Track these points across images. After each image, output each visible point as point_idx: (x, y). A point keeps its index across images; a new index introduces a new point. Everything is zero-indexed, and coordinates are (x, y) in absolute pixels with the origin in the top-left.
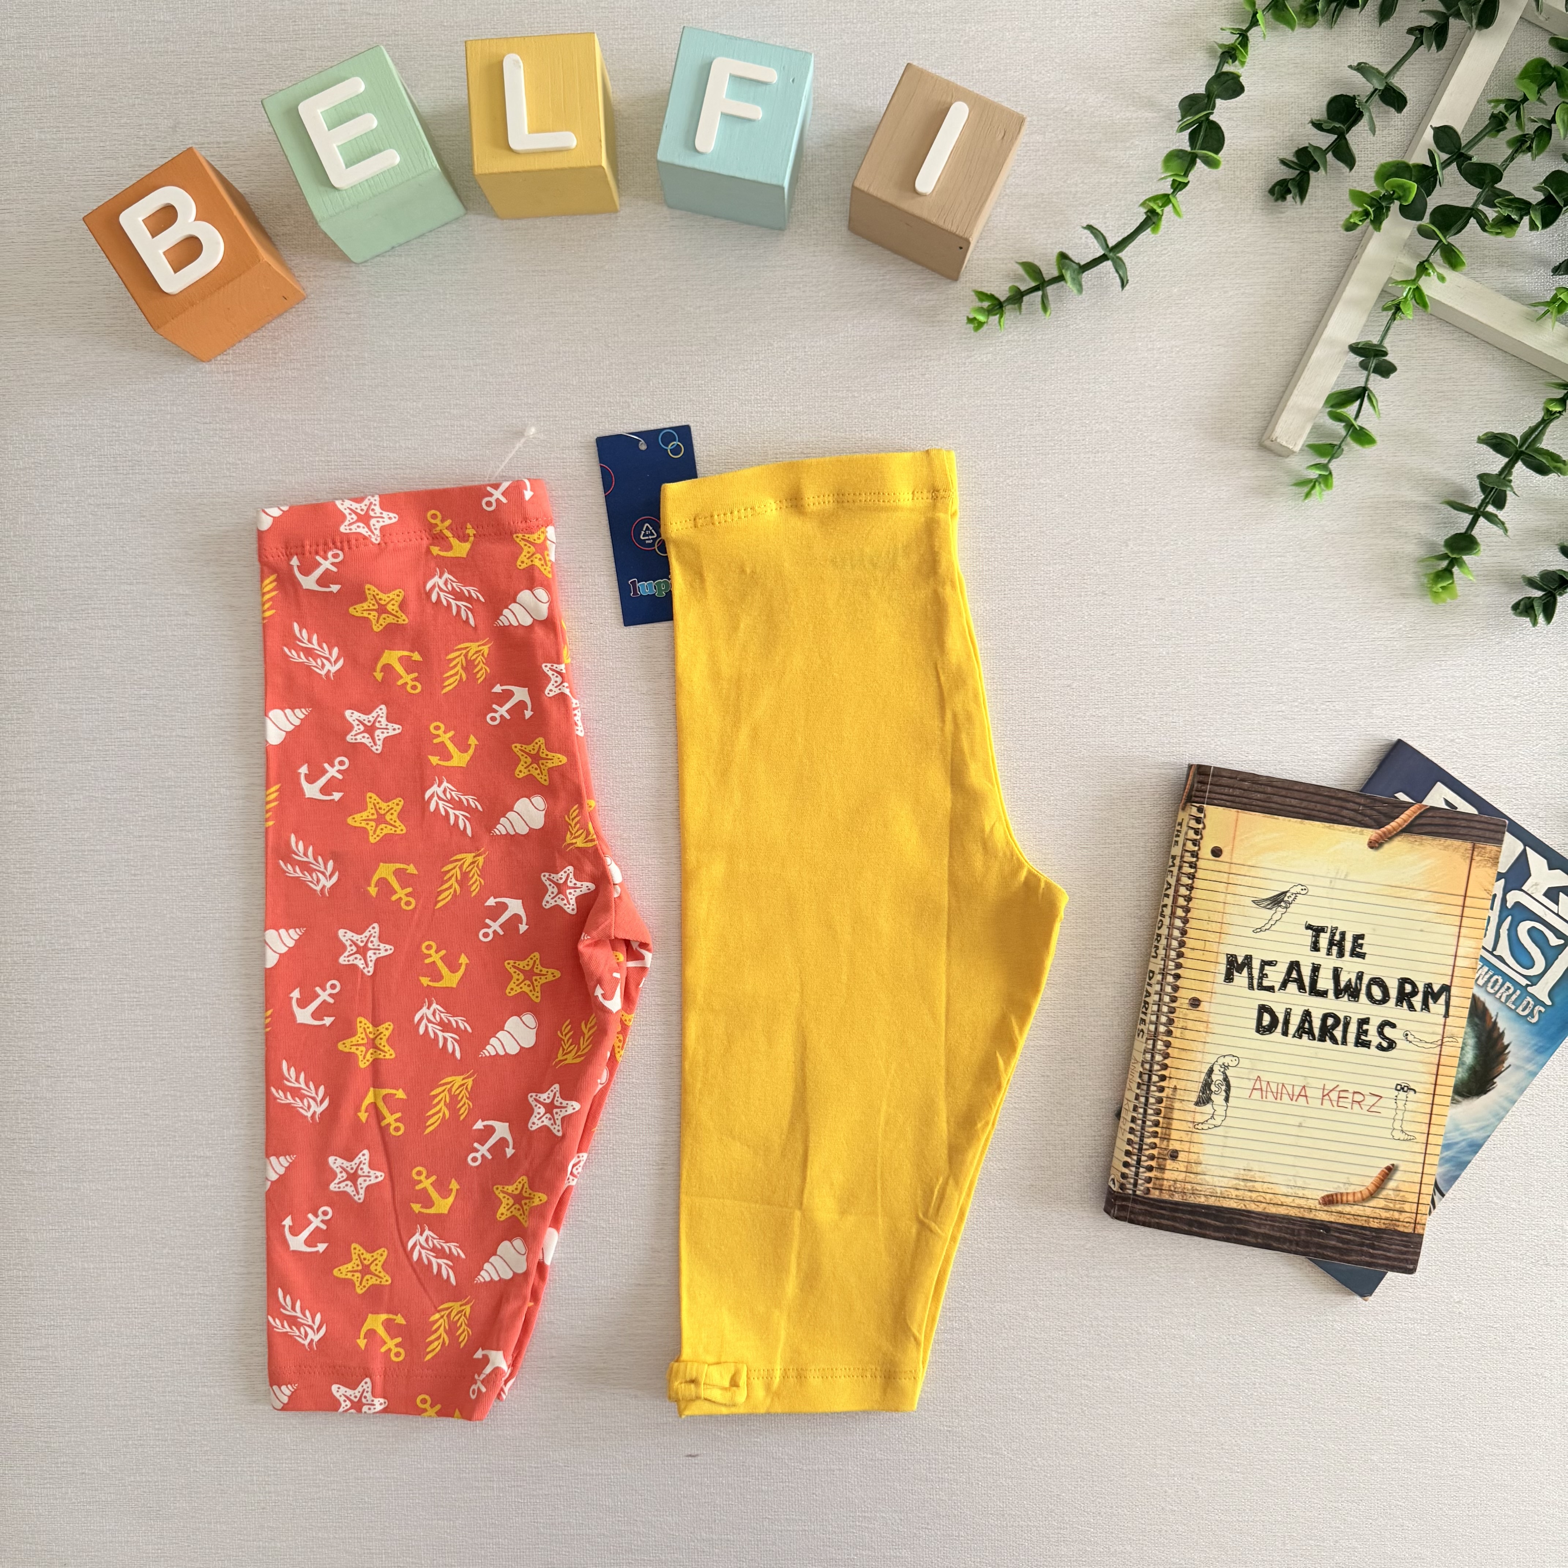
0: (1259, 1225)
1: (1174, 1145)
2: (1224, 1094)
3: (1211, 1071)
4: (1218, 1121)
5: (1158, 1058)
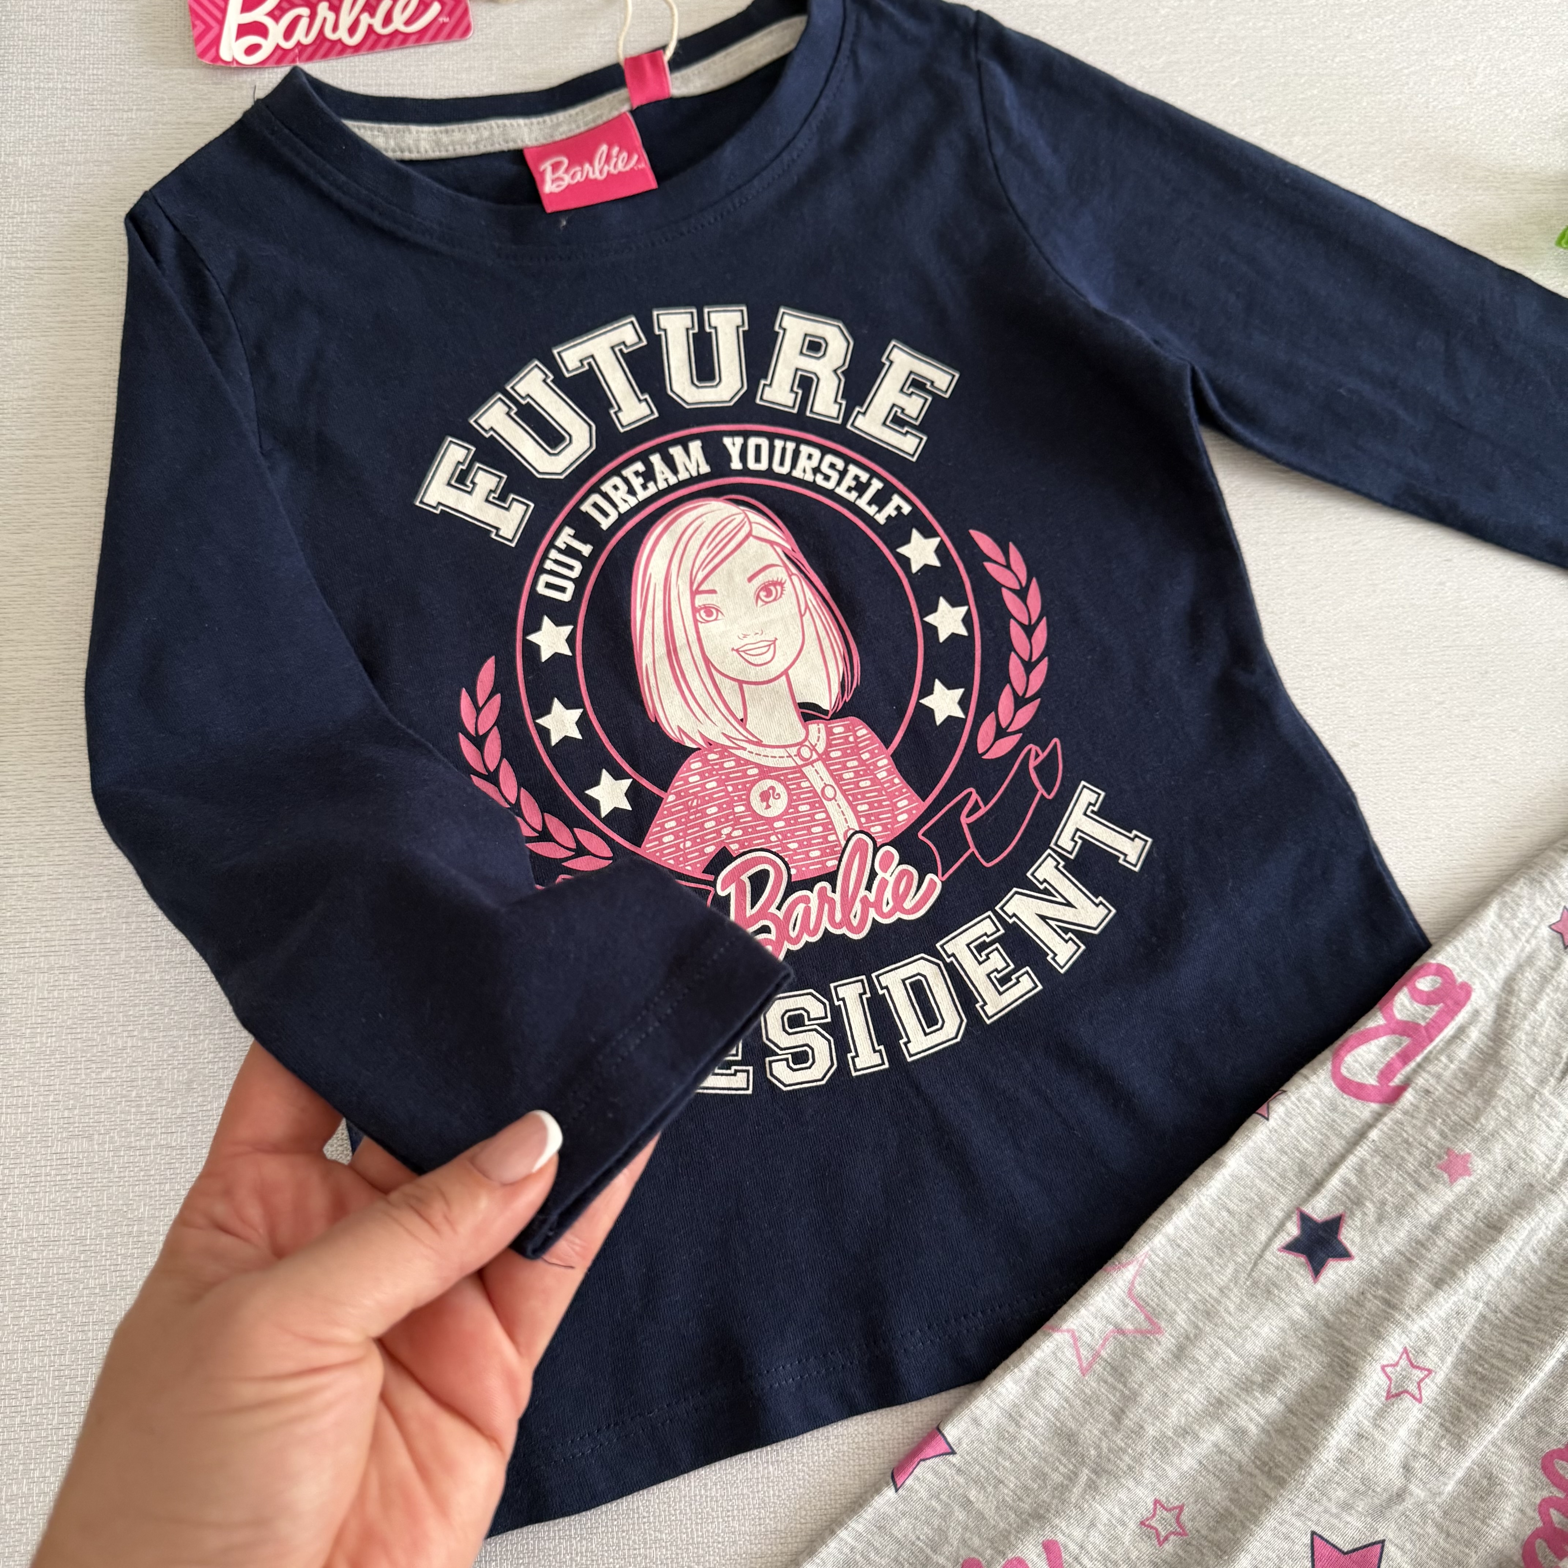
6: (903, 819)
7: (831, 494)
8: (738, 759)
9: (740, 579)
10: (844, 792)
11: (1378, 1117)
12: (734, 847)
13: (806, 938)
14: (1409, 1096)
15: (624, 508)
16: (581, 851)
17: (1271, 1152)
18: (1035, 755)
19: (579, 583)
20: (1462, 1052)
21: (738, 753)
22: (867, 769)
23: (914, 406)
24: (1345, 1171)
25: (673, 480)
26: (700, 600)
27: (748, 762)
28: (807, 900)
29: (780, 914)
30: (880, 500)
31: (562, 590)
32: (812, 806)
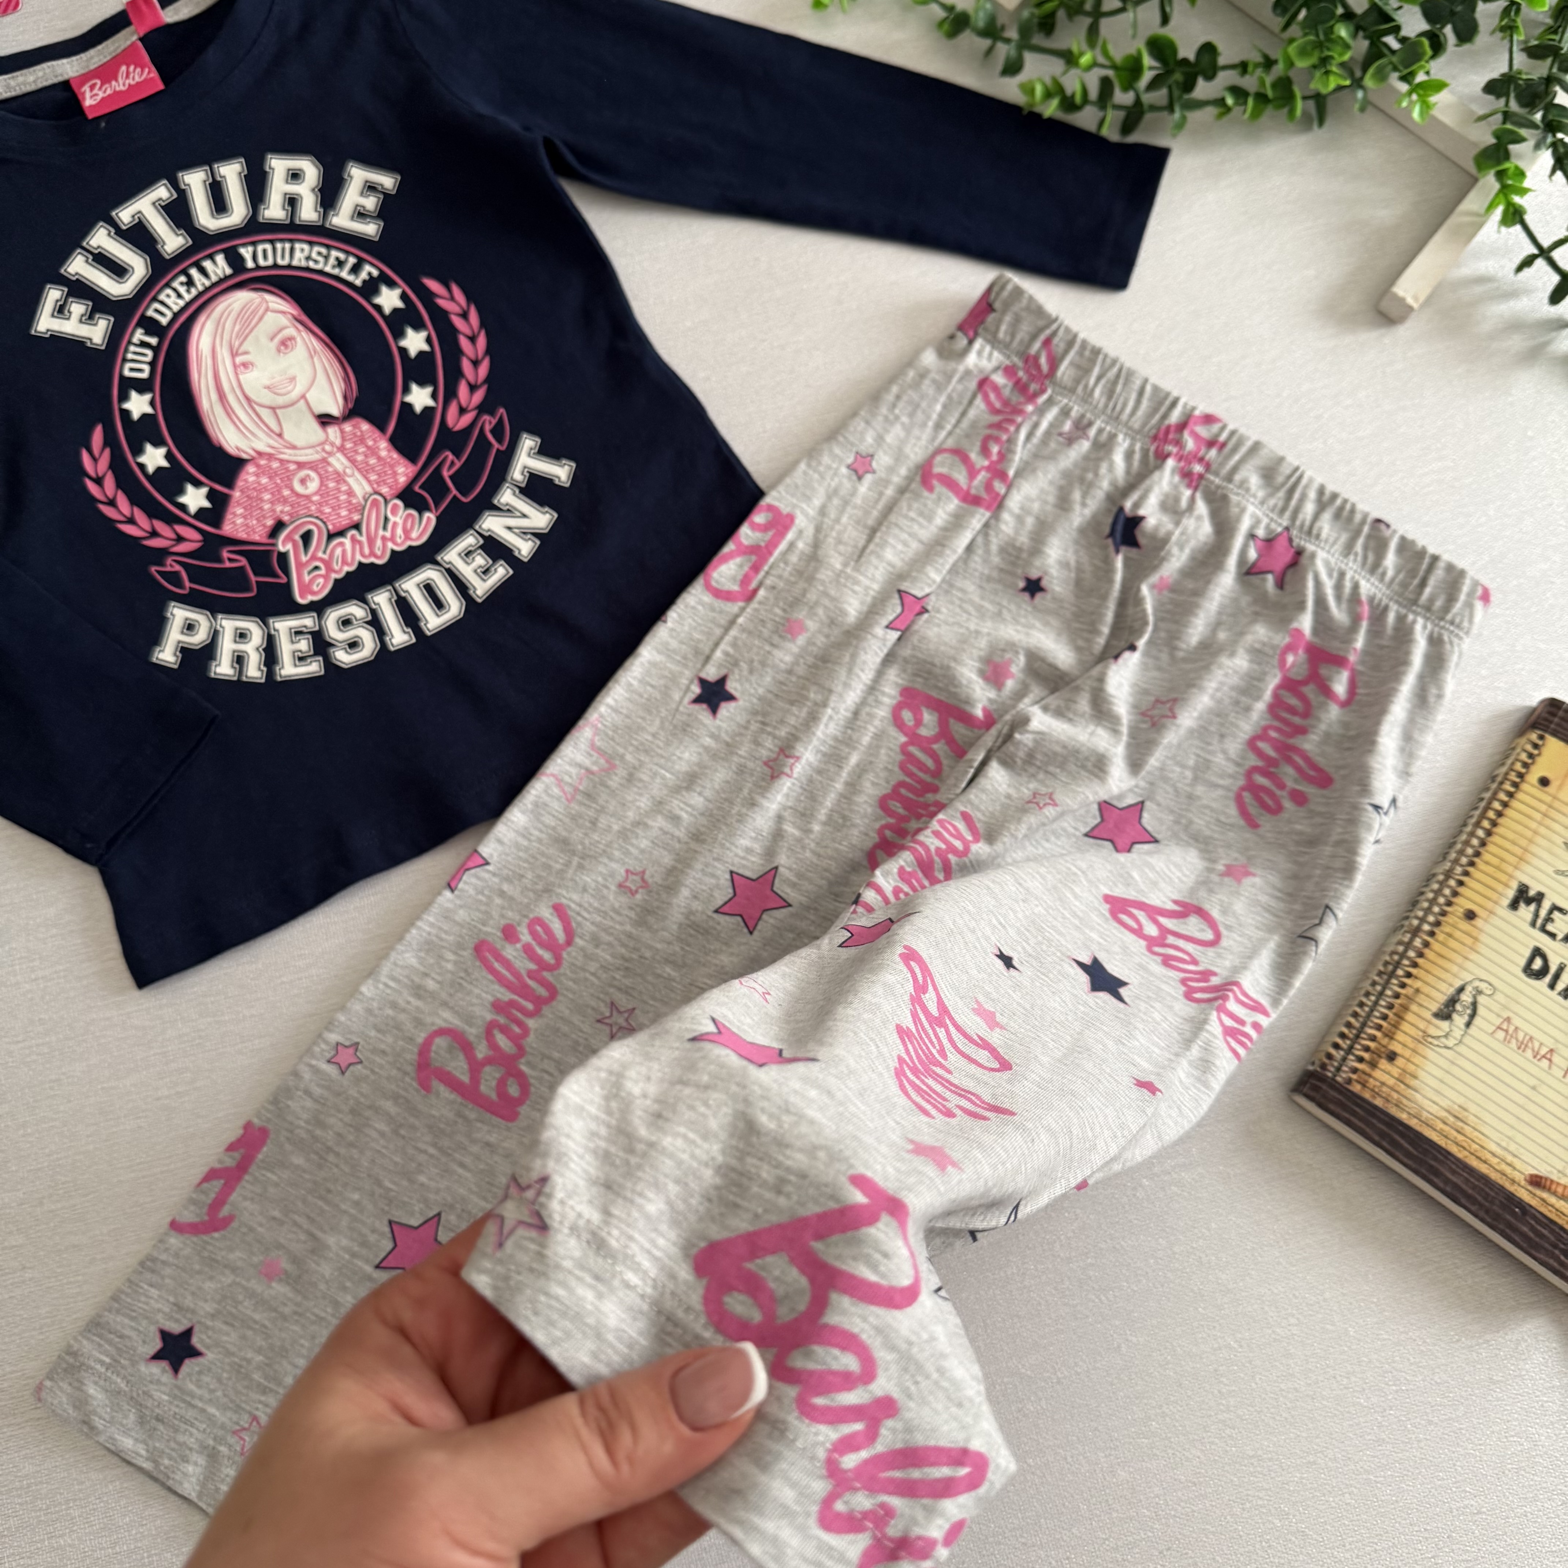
0: (1454, 1172)
1: (1395, 1047)
2: (1466, 1018)
3: (1461, 989)
4: (1450, 1042)
5: (1411, 954)
6: (402, 480)
7: (321, 272)
8: (281, 461)
9: (264, 340)
10: (359, 470)
11: (743, 609)
12: (286, 518)
13: (347, 569)
14: (762, 593)
15: (176, 308)
16: (180, 539)
17: (674, 644)
18: (488, 422)
19: (153, 364)
20: (794, 558)
21: (282, 456)
22: (373, 451)
23: (371, 203)
24: (723, 646)
25: (207, 283)
26: (239, 360)
27: (288, 462)
28: (341, 544)
29: (326, 557)
30: (355, 269)
31: (140, 370)
32: (338, 482)
